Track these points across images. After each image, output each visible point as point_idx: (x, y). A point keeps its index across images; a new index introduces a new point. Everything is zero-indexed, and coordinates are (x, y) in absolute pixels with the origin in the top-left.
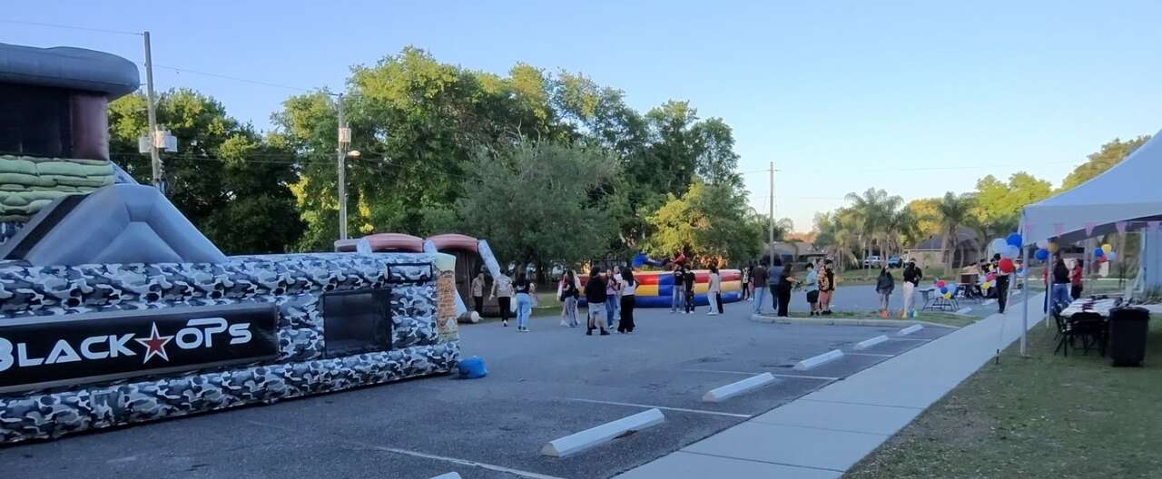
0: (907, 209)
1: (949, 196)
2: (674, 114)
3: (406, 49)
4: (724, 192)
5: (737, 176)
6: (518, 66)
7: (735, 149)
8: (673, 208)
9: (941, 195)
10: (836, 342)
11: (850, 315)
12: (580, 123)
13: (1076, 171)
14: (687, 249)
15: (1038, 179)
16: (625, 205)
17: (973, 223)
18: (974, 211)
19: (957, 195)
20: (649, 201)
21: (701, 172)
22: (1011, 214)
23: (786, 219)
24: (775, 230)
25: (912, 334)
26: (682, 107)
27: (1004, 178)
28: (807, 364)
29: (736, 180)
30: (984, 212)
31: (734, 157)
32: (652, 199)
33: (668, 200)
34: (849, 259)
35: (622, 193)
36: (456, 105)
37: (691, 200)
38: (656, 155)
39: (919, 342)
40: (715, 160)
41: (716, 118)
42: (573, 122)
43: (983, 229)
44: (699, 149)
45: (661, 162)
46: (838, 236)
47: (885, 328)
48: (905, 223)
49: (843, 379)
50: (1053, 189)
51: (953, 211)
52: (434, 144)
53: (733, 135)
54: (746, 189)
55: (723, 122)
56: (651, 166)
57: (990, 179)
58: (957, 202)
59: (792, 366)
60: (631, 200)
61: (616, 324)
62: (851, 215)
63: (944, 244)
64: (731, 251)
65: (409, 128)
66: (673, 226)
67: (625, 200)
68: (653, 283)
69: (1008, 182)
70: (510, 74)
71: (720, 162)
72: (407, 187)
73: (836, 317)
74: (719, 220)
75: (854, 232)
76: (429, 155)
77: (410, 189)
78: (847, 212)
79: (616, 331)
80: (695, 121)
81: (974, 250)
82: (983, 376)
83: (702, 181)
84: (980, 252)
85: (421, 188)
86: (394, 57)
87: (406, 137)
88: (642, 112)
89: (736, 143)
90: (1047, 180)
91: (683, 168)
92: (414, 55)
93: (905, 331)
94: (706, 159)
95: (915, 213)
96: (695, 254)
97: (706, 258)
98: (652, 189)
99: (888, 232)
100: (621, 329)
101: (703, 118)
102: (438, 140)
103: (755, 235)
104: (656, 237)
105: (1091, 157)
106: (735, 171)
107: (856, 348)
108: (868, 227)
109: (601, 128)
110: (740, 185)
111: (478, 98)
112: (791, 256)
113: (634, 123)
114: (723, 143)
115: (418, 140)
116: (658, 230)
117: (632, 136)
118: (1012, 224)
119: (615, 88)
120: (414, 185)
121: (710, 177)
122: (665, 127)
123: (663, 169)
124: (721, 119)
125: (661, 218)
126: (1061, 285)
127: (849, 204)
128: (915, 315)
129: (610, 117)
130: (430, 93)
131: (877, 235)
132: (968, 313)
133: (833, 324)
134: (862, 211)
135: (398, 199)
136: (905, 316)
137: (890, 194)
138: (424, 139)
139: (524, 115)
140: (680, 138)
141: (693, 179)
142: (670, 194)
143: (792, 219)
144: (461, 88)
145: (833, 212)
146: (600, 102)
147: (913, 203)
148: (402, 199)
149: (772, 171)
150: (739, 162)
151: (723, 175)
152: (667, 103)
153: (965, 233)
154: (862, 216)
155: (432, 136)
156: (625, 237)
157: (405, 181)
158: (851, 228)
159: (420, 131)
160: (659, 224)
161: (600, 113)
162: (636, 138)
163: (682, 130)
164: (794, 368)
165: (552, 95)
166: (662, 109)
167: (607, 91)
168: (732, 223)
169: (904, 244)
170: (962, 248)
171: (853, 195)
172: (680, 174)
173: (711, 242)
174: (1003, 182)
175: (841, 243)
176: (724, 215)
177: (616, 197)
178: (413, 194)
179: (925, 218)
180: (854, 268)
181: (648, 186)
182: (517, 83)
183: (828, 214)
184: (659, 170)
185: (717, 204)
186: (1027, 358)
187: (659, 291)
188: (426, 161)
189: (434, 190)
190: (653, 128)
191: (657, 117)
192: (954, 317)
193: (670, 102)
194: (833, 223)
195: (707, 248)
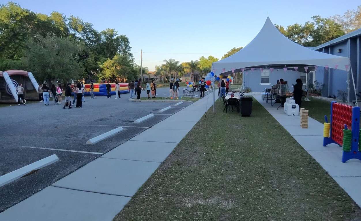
0: (181, 65)
1: (192, 61)
2: (110, 33)
3: (9, 3)
4: (126, 58)
5: (131, 53)
6: (53, 12)
7: (130, 45)
8: (108, 63)
9: (190, 61)
10: (153, 109)
11: (161, 98)
12: (77, 33)
13: (224, 56)
14: (114, 76)
15: (215, 57)
16: (93, 61)
17: (198, 69)
18: (199, 66)
19: (194, 61)
20: (101, 60)
21: (119, 52)
22: (208, 67)
23: (146, 67)
24: (143, 70)
25: (180, 105)
26: (113, 31)
27: (206, 57)
28: (139, 121)
29: (130, 55)
30: (201, 66)
31: (130, 48)
32: (102, 59)
33: (107, 60)
34: (165, 80)
35: (92, 57)
36: (29, 24)
37: (115, 60)
38: (104, 45)
39: (181, 108)
40: (124, 48)
41: (124, 35)
42: (75, 33)
43: (201, 71)
44: (119, 44)
45: (106, 48)
46: (161, 72)
47: (171, 103)
48: (181, 69)
49: (151, 128)
50: (218, 60)
51: (193, 66)
52: (20, 37)
53: (129, 41)
54: (134, 58)
55: (126, 36)
56: (102, 49)
57: (203, 57)
58: (194, 64)
59: (134, 121)
60: (95, 60)
61: (75, 104)
62: (165, 66)
63: (191, 75)
64: (128, 76)
65: (9, 31)
66: (109, 68)
67: (93, 60)
68: (97, 88)
69: (208, 58)
70: (51, 15)
71: (125, 49)
72: (8, 52)
73: (157, 99)
74: (124, 67)
75: (166, 71)
76: (17, 41)
77: (10, 53)
78: (165, 65)
79: (76, 107)
80: (117, 36)
81: (199, 77)
82: (201, 123)
83: (119, 55)
84: (200, 78)
85: (14, 53)
86: (4, 5)
87: (8, 34)
88: (99, 31)
89: (130, 43)
90: (217, 58)
91: (113, 50)
92: (12, 5)
93: (177, 104)
94: (121, 48)
95: (183, 67)
96: (117, 78)
97: (120, 79)
98: (103, 56)
99: (176, 71)
100: (77, 106)
101: (119, 35)
102: (22, 36)
103: (136, 72)
104: (103, 72)
105: (228, 52)
106: (130, 52)
107: (159, 112)
108: (170, 70)
109: (84, 36)
110: (132, 56)
111: (37, 22)
112: (148, 78)
113: (96, 34)
114: (126, 43)
115: (13, 35)
116: (104, 70)
117: (96, 39)
118: (209, 70)
119: (89, 23)
120: (11, 52)
121: (122, 53)
122: (107, 37)
123: (106, 50)
124: (125, 36)
125: (105, 66)
126: (223, 88)
127: (165, 63)
128: (181, 98)
129: (88, 32)
130: (18, 19)
131: (173, 72)
132: (197, 97)
133: (155, 102)
134: (168, 65)
135: (5, 57)
136: (178, 98)
137: (176, 60)
138: (15, 35)
139: (55, 29)
140: (112, 40)
141: (116, 53)
142: (108, 58)
143: (148, 67)
144: (30, 18)
145: (161, 65)
146: (84, 27)
147: (183, 63)
148: (6, 57)
149: (141, 53)
150: (131, 49)
151: (127, 53)
152: (108, 29)
153: (196, 72)
154: (168, 67)
155: (19, 34)
156: (93, 72)
157: (8, 50)
158: (165, 70)
159: (14, 32)
160: (104, 68)
161: (84, 30)
162: (97, 40)
163: (113, 38)
164: (134, 122)
165: (67, 23)
166: (106, 31)
167: (87, 23)
168: (128, 68)
169: (180, 75)
170: (196, 76)
171: (165, 60)
172: (112, 52)
173: (121, 74)
174: (206, 58)
175: (162, 74)
176: (126, 65)
177: (90, 59)
178: (11, 55)
179: (186, 68)
180: (166, 82)
181: (101, 55)
182: (53, 18)
183: (159, 66)
184: (105, 51)
185: (123, 62)
186: (215, 114)
187: (100, 90)
188: (16, 43)
189: (19, 54)
190: (103, 37)
191: (104, 33)
192: (193, 98)
193: (109, 29)
194: (161, 69)
195: (120, 76)
